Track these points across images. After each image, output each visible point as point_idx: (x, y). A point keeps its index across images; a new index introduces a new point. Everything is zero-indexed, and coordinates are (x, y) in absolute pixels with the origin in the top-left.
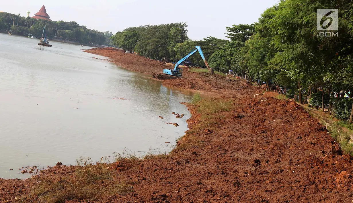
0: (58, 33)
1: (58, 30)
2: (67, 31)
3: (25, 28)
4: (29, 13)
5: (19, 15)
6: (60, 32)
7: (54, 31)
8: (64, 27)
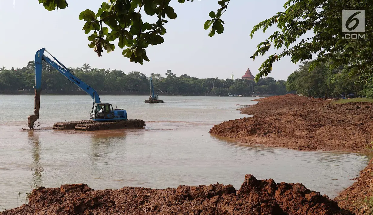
0: (255, 89)
1: (255, 87)
2: (262, 86)
3: (223, 89)
4: (233, 76)
5: (217, 78)
6: (257, 88)
7: (251, 87)
8: (260, 83)
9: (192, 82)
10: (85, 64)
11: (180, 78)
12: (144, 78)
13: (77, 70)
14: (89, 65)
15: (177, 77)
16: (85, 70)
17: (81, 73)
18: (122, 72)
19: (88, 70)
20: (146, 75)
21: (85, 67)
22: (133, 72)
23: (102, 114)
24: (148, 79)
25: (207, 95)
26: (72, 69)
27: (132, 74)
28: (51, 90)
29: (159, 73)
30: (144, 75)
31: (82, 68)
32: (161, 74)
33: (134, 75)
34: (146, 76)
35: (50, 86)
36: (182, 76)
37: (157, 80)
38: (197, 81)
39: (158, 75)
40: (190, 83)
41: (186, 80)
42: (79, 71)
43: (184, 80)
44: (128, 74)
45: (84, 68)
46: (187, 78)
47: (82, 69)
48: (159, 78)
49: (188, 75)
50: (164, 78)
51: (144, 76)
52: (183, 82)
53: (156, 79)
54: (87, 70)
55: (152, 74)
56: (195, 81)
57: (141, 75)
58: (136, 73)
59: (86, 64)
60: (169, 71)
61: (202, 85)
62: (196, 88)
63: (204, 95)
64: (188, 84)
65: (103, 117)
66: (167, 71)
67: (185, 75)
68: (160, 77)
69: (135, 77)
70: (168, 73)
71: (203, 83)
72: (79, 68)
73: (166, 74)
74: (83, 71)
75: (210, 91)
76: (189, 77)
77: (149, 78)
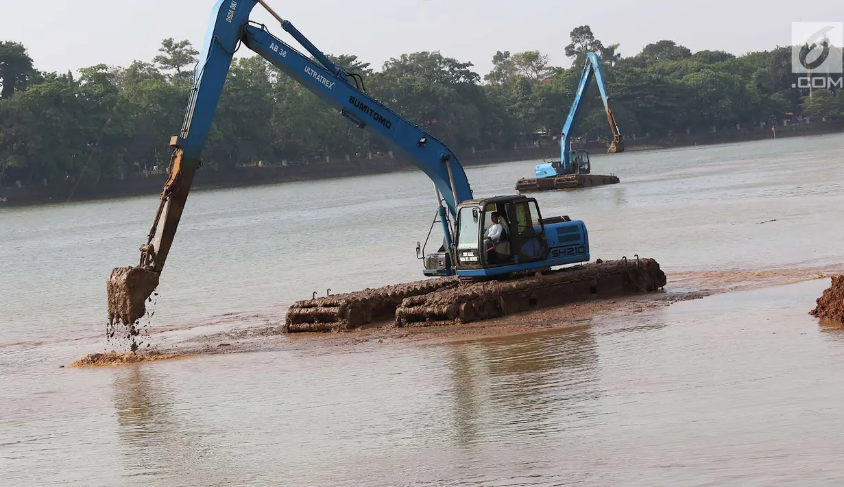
9: (701, 75)
10: (168, 44)
11: (639, 62)
12: (462, 79)
13: (136, 74)
14: (186, 43)
15: (624, 56)
16: (173, 72)
17: (155, 86)
18: (353, 63)
19: (187, 68)
20: (469, 64)
21: (169, 57)
22: (404, 56)
23: (503, 245)
24: (483, 82)
25: (781, 134)
26: (109, 71)
27: (400, 68)
28: (19, 183)
29: (531, 49)
30: (459, 66)
31: (157, 59)
32: (542, 54)
33: (409, 69)
34: (471, 69)
35: (10, 164)
36: (651, 49)
37: (527, 84)
38: (727, 68)
39: (531, 58)
40: (692, 79)
41: (673, 70)
42: (144, 76)
43: (661, 71)
44: (381, 71)
45: (165, 61)
46: (673, 58)
47: (158, 65)
48: (534, 75)
49: (678, 45)
50: (560, 71)
51: (461, 73)
52: (658, 81)
53: (524, 79)
54: (182, 69)
55: (499, 57)
56: (713, 69)
57: (447, 69)
58: (421, 57)
59: (175, 42)
60: (582, 32)
61: (751, 86)
62: (727, 102)
63: (765, 135)
64: (682, 85)
65: (508, 260)
66: (572, 34)
67: (665, 48)
68: (540, 68)
69: (419, 82)
70: (578, 46)
71: (754, 76)
72: (141, 66)
73: (570, 51)
74: (164, 77)
75: (798, 111)
76: (686, 53)
77: (487, 78)
